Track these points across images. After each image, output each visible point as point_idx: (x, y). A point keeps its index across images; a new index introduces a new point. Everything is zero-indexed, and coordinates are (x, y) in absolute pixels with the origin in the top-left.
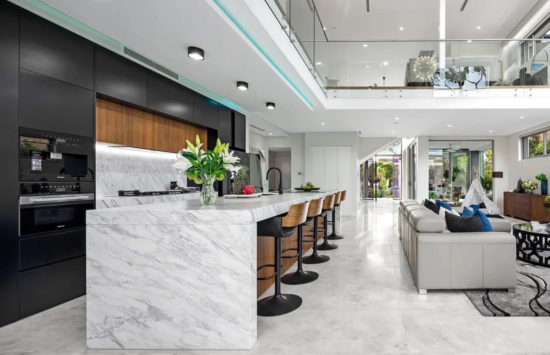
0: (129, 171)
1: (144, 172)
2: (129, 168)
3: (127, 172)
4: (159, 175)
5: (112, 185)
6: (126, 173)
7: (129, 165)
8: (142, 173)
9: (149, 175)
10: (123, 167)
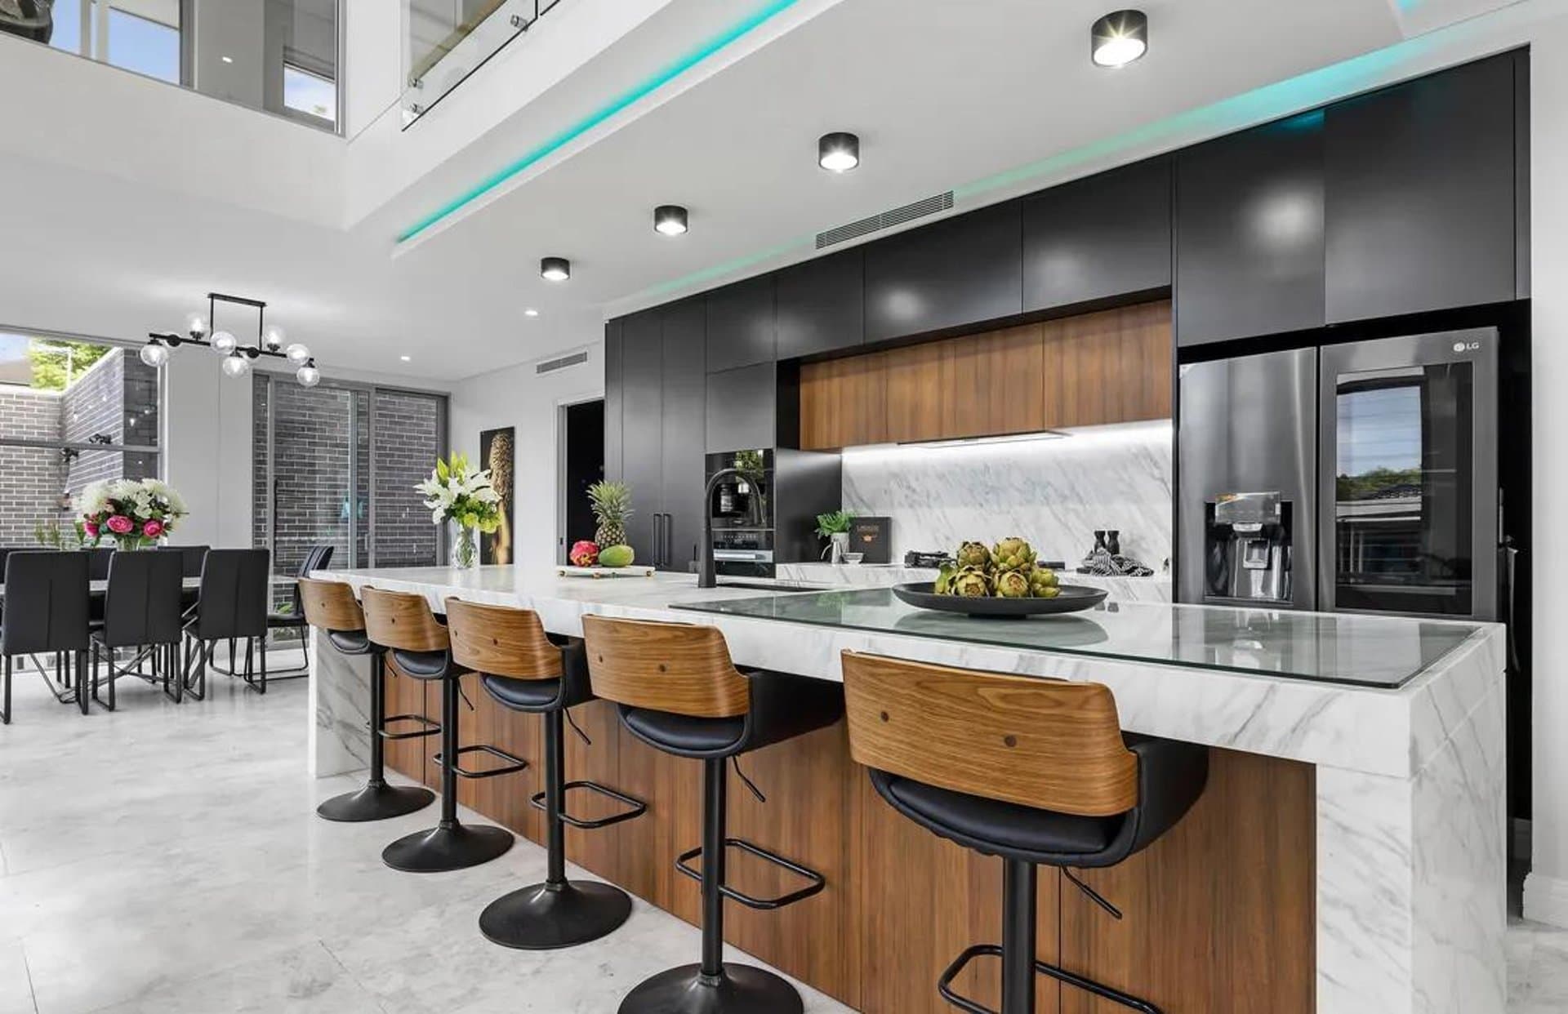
0: (987, 501)
1: (1029, 502)
2: (987, 493)
3: (981, 505)
4: (1080, 508)
5: (948, 538)
6: (978, 506)
7: (987, 486)
8: (1021, 504)
9: (1045, 511)
10: (971, 491)
